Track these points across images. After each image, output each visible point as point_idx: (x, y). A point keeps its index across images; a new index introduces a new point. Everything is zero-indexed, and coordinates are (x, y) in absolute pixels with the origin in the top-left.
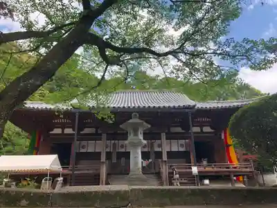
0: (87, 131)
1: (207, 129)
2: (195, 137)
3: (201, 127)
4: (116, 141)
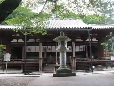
0: (30, 41)
1: (94, 40)
2: (91, 44)
3: (92, 39)
4: (46, 47)
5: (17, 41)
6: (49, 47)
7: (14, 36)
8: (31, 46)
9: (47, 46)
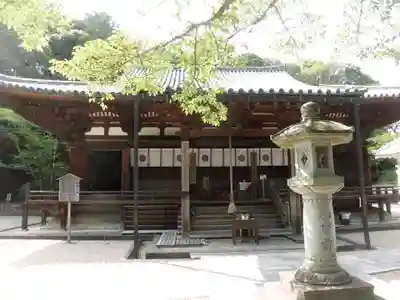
4: (196, 150)
5: (106, 131)
6: (206, 151)
7: (96, 118)
8: (149, 148)
9: (199, 148)
